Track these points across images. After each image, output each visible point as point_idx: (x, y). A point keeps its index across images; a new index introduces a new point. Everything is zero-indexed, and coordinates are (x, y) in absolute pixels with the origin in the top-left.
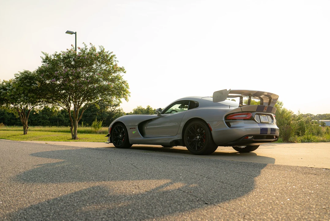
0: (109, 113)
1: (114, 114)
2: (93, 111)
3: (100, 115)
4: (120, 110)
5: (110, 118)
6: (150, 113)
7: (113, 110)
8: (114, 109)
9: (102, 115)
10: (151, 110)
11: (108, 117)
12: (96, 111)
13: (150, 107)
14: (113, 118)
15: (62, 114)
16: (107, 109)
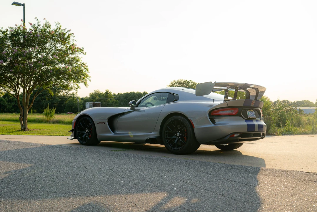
0: (60, 97)
1: (66, 99)
2: (42, 95)
3: (50, 99)
4: (74, 95)
5: (62, 104)
6: (109, 98)
7: (65, 94)
8: (66, 92)
9: (53, 99)
10: (110, 95)
11: (59, 102)
12: (44, 95)
13: (109, 91)
14: (65, 104)
15: (4, 99)
16: (59, 92)
